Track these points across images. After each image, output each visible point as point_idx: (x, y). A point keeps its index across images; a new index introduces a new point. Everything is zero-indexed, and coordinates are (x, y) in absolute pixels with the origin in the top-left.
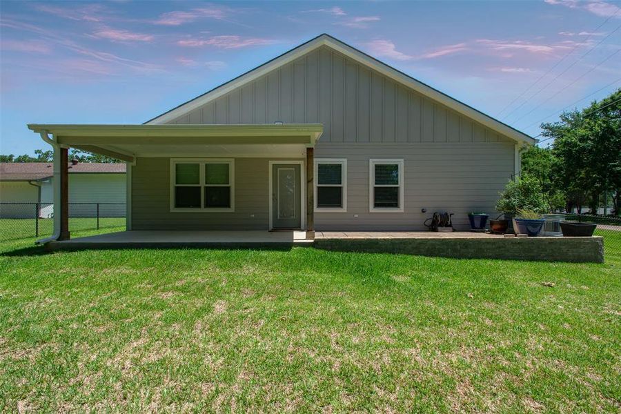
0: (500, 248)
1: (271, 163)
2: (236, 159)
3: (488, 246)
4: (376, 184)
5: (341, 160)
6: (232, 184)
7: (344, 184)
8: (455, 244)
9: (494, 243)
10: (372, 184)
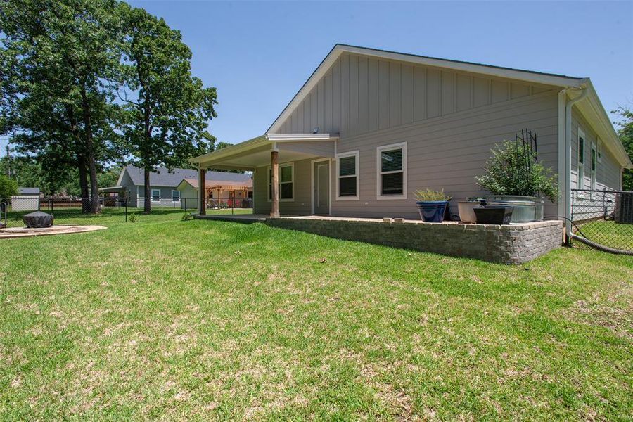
0: (374, 231)
1: (313, 162)
2: (295, 162)
3: (364, 229)
4: (383, 171)
5: (354, 152)
6: (293, 181)
7: (357, 174)
8: (339, 226)
9: (369, 227)
10: (379, 172)
